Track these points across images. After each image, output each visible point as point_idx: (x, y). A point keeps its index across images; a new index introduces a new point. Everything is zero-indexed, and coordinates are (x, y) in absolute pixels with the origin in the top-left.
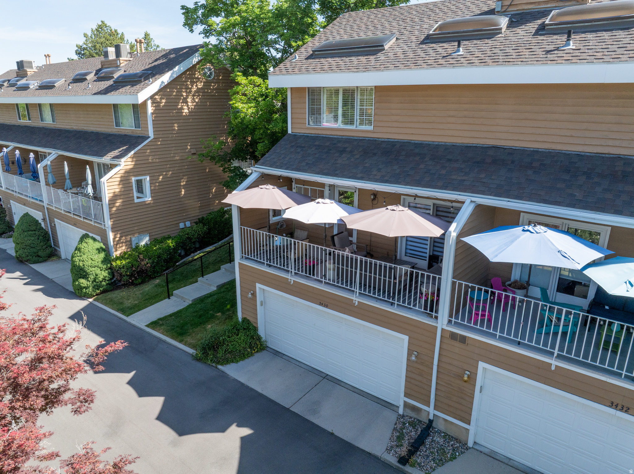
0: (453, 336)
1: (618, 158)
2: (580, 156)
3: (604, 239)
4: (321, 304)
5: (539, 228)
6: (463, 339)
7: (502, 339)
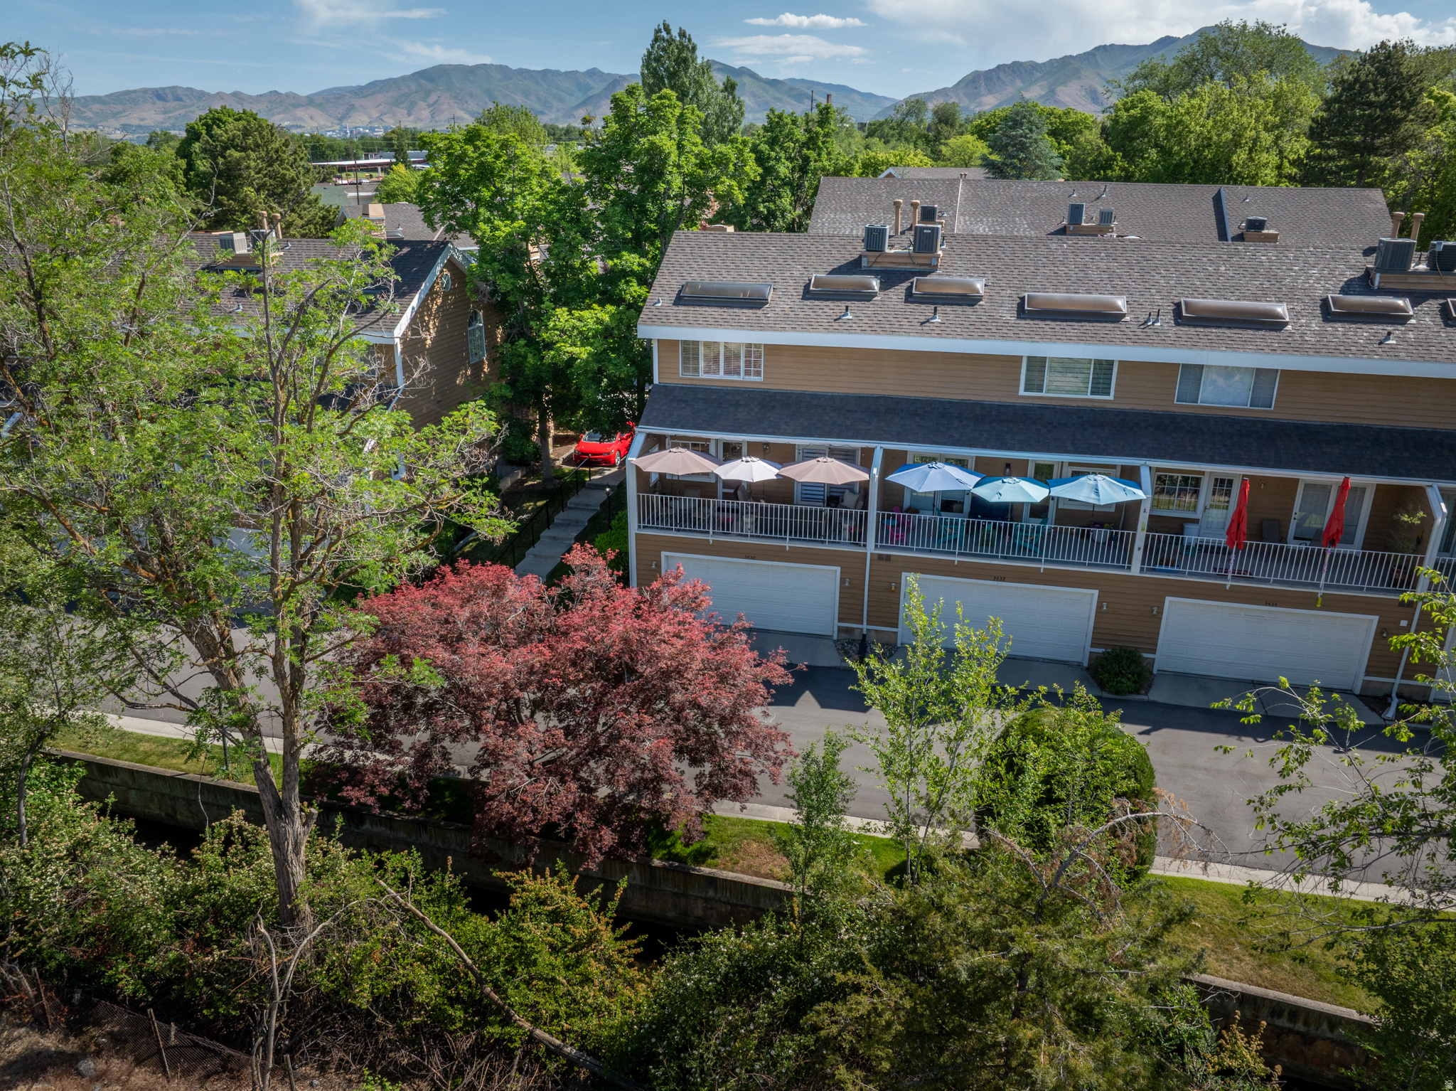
0: (880, 557)
1: (976, 404)
2: (951, 403)
3: (971, 464)
4: (747, 557)
5: (940, 465)
6: (888, 558)
7: (918, 550)
